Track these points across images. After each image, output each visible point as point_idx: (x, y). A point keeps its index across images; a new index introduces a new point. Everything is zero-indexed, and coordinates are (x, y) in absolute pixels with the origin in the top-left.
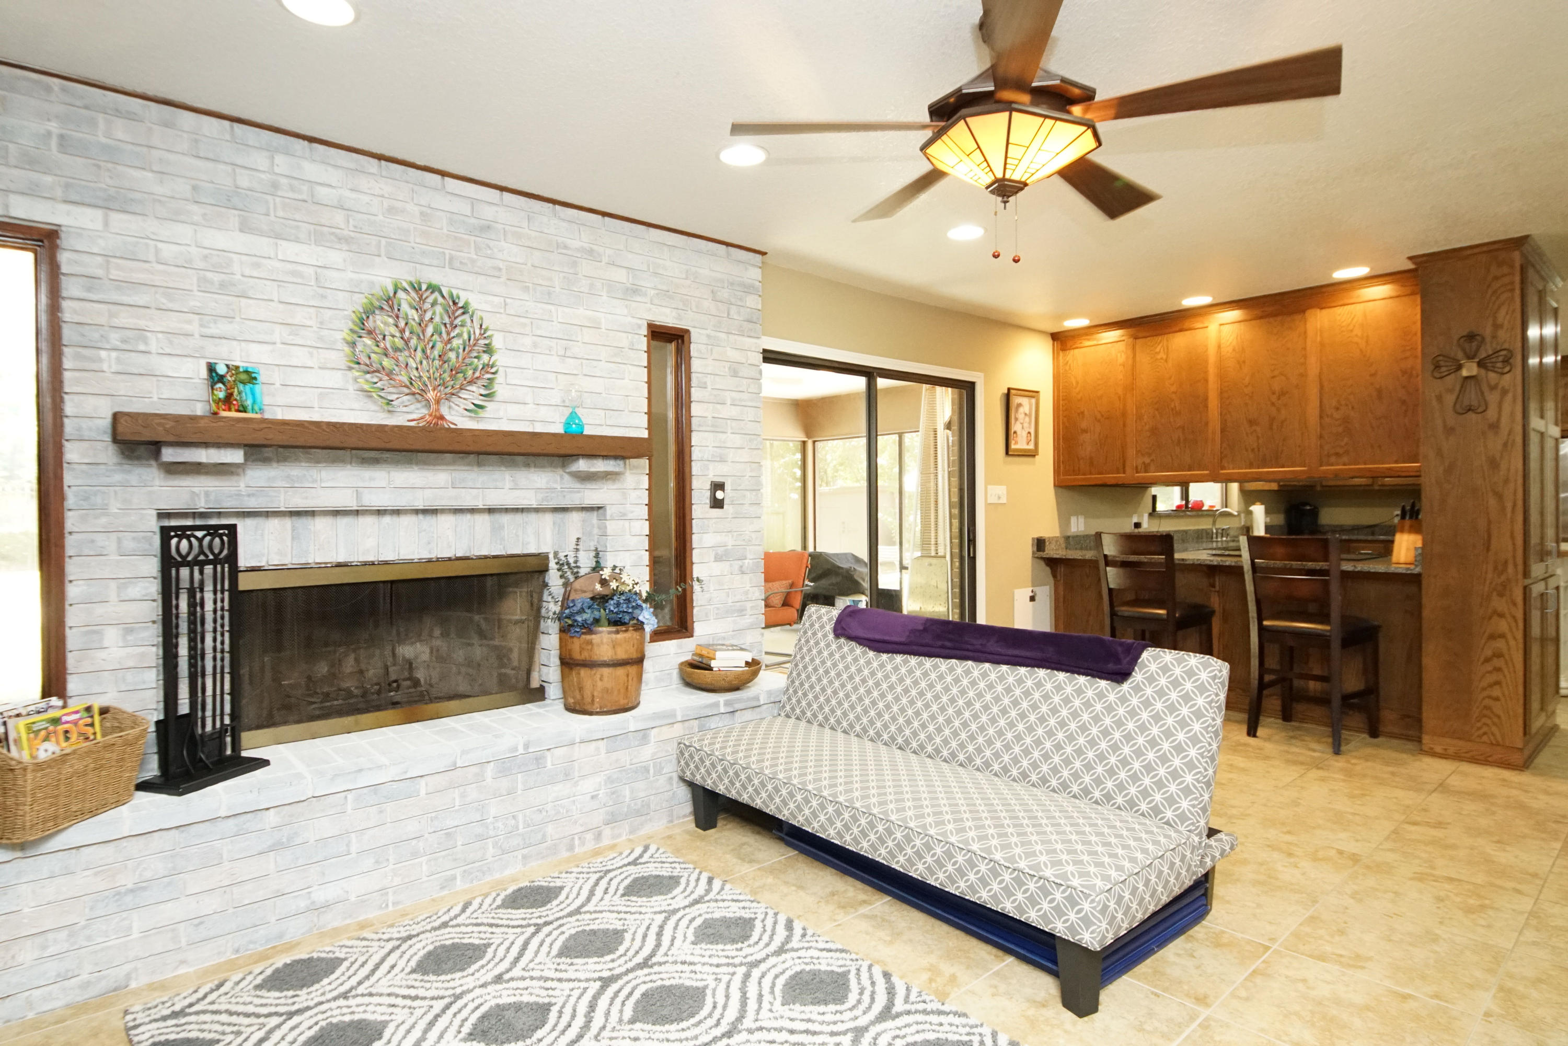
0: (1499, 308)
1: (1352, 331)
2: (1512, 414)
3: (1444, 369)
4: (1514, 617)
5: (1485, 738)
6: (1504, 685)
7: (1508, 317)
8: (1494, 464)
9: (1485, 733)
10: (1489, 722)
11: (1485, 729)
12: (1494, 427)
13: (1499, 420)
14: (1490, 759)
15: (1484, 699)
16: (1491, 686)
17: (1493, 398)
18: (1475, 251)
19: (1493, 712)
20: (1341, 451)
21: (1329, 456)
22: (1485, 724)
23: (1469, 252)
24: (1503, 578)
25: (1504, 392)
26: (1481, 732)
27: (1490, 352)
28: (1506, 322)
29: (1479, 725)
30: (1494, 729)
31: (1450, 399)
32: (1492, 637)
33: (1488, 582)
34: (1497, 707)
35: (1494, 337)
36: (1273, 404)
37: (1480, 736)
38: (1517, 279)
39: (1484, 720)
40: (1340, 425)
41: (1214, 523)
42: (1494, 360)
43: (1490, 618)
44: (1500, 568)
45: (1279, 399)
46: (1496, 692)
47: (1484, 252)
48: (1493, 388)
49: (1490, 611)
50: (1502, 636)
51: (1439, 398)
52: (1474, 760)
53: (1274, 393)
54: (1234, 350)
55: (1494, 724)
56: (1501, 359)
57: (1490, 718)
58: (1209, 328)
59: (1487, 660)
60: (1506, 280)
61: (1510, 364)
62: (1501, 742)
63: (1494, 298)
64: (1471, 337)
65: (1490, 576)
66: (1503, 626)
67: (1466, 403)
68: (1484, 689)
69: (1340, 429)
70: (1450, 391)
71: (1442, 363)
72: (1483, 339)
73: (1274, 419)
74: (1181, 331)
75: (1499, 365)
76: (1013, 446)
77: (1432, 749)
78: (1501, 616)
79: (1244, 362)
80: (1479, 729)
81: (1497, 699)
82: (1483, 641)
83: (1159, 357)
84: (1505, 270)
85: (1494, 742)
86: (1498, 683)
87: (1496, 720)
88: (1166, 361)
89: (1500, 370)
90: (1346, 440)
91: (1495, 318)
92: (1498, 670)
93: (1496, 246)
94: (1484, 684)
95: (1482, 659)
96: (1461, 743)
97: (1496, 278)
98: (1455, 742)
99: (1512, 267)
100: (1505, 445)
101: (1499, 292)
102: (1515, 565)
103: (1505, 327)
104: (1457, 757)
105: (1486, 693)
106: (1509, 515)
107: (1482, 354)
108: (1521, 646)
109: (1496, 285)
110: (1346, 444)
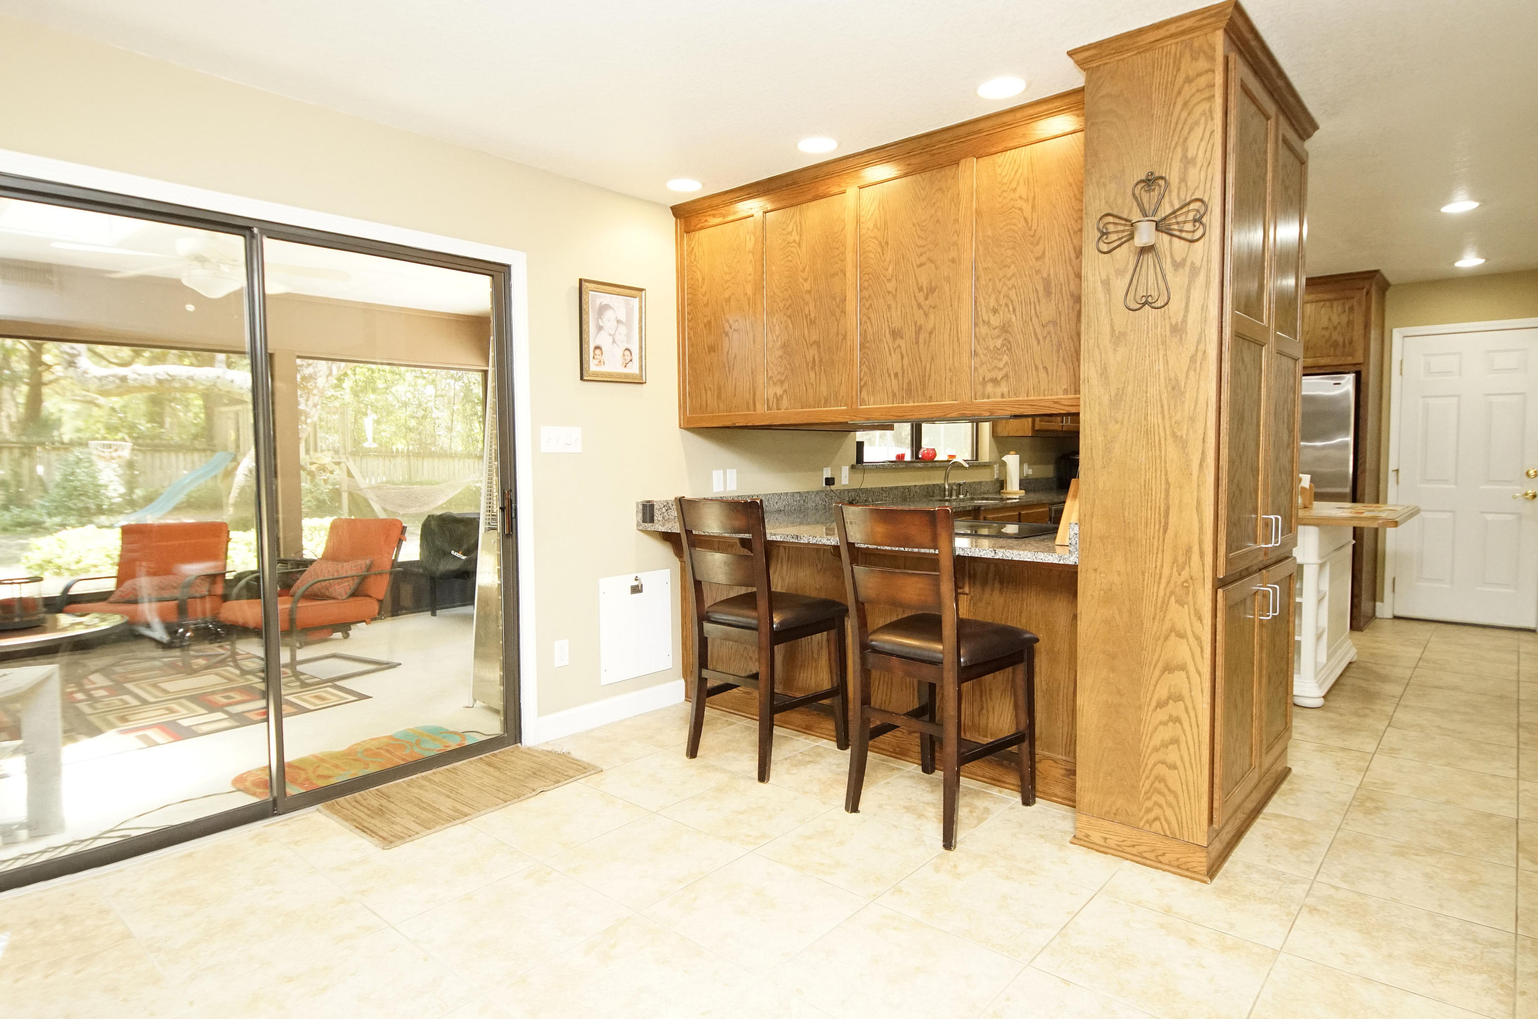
0: (1191, 130)
1: (1015, 190)
2: (1204, 308)
3: (1113, 237)
4: (1198, 639)
5: (1157, 826)
6: (1183, 746)
7: (1204, 144)
8: (1176, 389)
9: (1157, 819)
10: (1162, 801)
11: (1157, 811)
12: (1178, 330)
13: (1185, 321)
14: (1161, 858)
15: (1155, 765)
16: (1165, 745)
17: (1176, 281)
18: (1162, 33)
19: (1167, 786)
20: (1000, 375)
21: (984, 382)
22: (1156, 803)
23: (1152, 36)
24: (1185, 574)
25: (1194, 271)
26: (1151, 816)
27: (1177, 206)
28: (1201, 155)
29: (1149, 804)
30: (1169, 813)
31: (1120, 285)
32: (1168, 669)
33: (1164, 581)
34: (1172, 778)
35: (1183, 180)
36: (920, 306)
37: (1150, 823)
38: (1219, 79)
39: (1156, 798)
40: (998, 337)
41: (946, 477)
42: (1180, 219)
43: (1167, 638)
44: (1181, 560)
45: (926, 298)
46: (1172, 756)
47: (1172, 36)
48: (1178, 266)
49: (1167, 625)
50: (1183, 668)
51: (1106, 283)
52: (1141, 859)
53: (921, 289)
54: (875, 226)
55: (1170, 805)
56: (1191, 216)
57: (1163, 795)
58: (847, 193)
59: (1161, 705)
60: (1202, 81)
61: (1204, 225)
62: (1178, 837)
63: (1184, 114)
64: (1150, 181)
65: (1166, 571)
66: (1182, 651)
67: (1141, 292)
68: (1156, 750)
69: (999, 343)
70: (1120, 273)
71: (1111, 228)
72: (1167, 184)
73: (920, 328)
74: (816, 198)
75: (1189, 227)
76: (593, 367)
77: (1087, 836)
78: (1181, 636)
79: (887, 243)
80: (1149, 810)
81: (1174, 767)
82: (1157, 673)
83: (791, 239)
84: (1202, 64)
85: (1168, 833)
86: (1175, 741)
87: (1171, 798)
88: (799, 244)
89: (1188, 236)
90: (1005, 358)
91: (1185, 150)
92: (1177, 720)
93: (1188, 23)
94: (1156, 741)
95: (1154, 704)
96: (1126, 830)
97: (1189, 80)
98: (1118, 828)
99: (1212, 59)
100: (1193, 359)
101: (1193, 102)
102: (1202, 555)
103: (1199, 165)
104: (1120, 852)
105: (1160, 756)
106: (1195, 477)
107: (1166, 210)
108: (1207, 685)
109: (1188, 91)
110: (1006, 363)
